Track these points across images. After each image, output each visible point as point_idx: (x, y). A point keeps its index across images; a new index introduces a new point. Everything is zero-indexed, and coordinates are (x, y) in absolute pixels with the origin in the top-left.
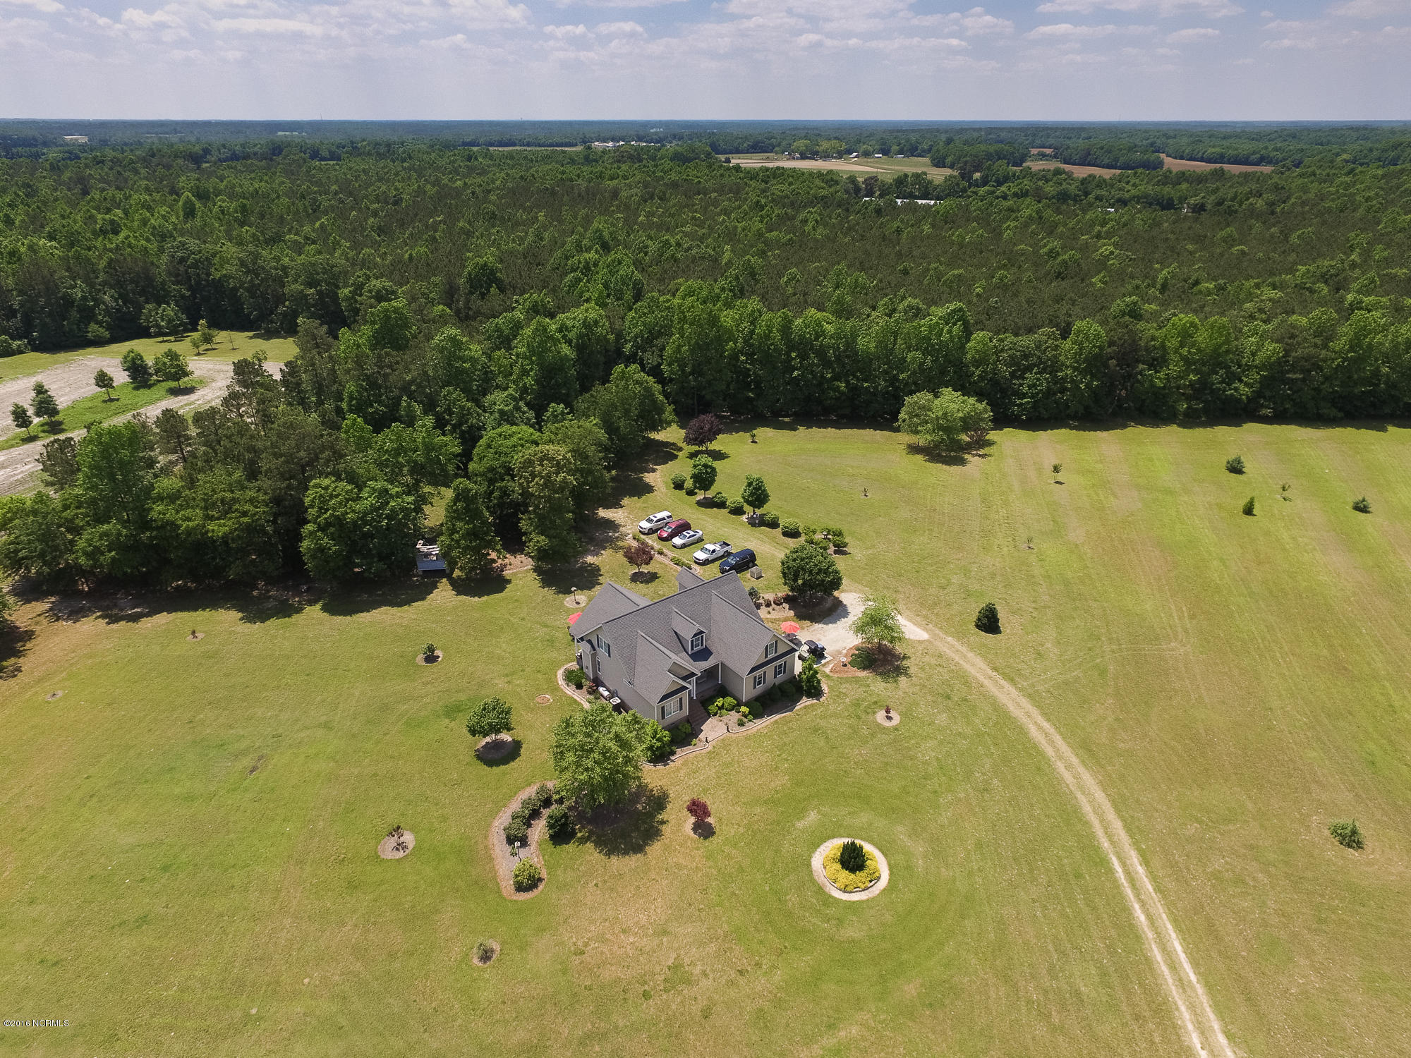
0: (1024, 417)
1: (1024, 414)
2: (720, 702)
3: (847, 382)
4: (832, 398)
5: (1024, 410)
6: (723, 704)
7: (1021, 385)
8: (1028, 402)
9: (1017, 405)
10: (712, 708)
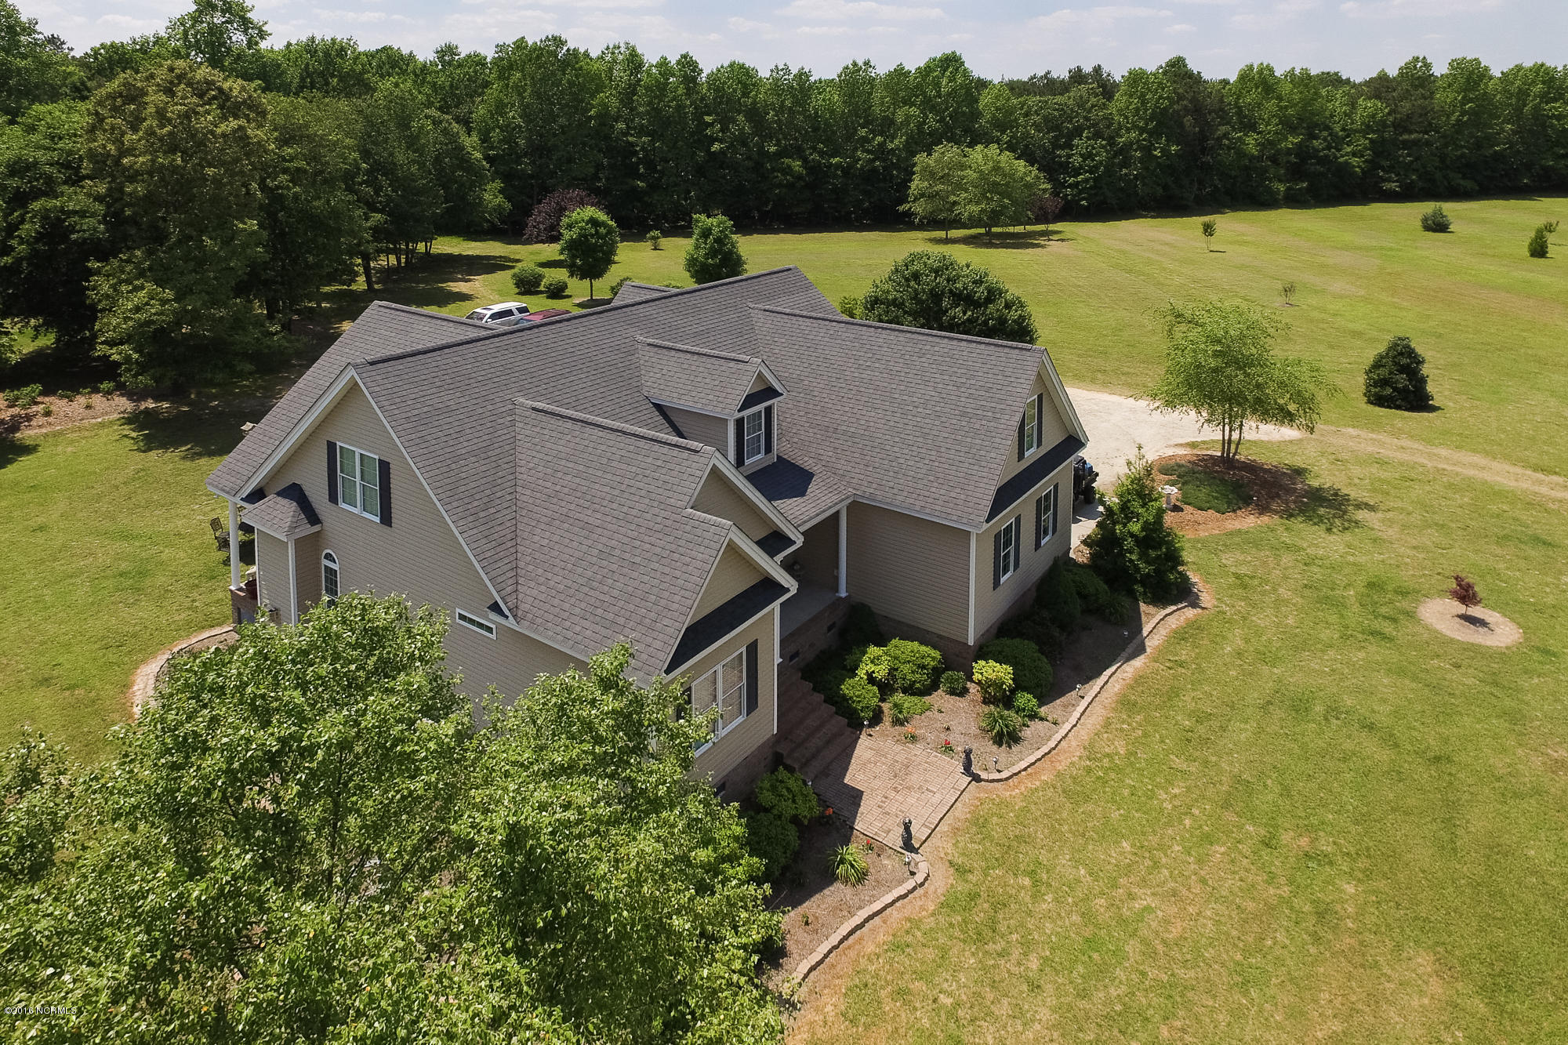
0: (1084, 202)
1: (1084, 199)
2: (875, 661)
3: (805, 160)
4: (780, 185)
5: (1080, 192)
6: (893, 670)
7: (1069, 156)
8: (1086, 181)
9: (1070, 186)
10: (856, 688)
